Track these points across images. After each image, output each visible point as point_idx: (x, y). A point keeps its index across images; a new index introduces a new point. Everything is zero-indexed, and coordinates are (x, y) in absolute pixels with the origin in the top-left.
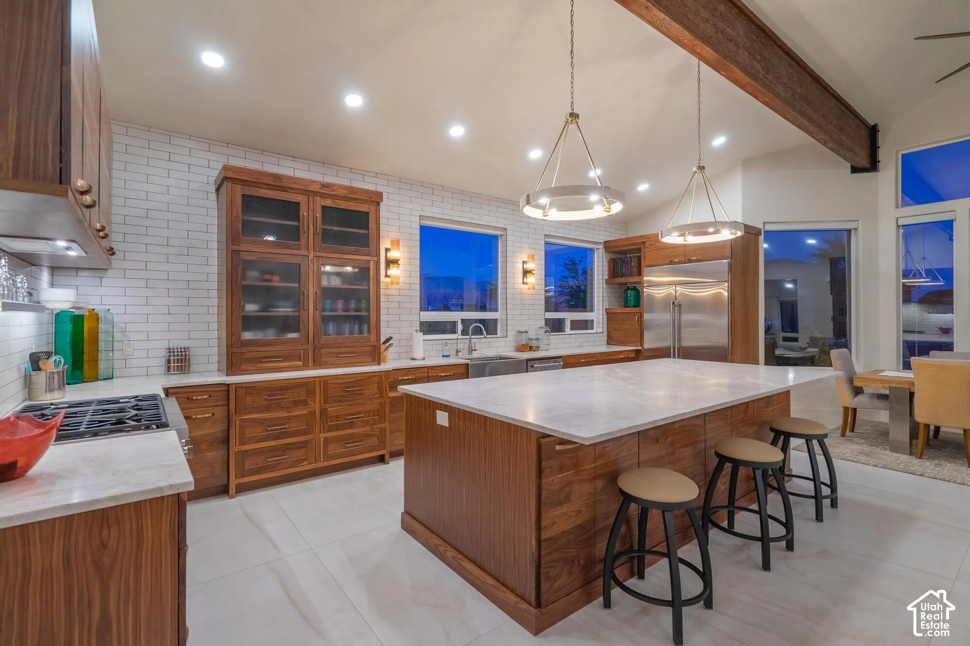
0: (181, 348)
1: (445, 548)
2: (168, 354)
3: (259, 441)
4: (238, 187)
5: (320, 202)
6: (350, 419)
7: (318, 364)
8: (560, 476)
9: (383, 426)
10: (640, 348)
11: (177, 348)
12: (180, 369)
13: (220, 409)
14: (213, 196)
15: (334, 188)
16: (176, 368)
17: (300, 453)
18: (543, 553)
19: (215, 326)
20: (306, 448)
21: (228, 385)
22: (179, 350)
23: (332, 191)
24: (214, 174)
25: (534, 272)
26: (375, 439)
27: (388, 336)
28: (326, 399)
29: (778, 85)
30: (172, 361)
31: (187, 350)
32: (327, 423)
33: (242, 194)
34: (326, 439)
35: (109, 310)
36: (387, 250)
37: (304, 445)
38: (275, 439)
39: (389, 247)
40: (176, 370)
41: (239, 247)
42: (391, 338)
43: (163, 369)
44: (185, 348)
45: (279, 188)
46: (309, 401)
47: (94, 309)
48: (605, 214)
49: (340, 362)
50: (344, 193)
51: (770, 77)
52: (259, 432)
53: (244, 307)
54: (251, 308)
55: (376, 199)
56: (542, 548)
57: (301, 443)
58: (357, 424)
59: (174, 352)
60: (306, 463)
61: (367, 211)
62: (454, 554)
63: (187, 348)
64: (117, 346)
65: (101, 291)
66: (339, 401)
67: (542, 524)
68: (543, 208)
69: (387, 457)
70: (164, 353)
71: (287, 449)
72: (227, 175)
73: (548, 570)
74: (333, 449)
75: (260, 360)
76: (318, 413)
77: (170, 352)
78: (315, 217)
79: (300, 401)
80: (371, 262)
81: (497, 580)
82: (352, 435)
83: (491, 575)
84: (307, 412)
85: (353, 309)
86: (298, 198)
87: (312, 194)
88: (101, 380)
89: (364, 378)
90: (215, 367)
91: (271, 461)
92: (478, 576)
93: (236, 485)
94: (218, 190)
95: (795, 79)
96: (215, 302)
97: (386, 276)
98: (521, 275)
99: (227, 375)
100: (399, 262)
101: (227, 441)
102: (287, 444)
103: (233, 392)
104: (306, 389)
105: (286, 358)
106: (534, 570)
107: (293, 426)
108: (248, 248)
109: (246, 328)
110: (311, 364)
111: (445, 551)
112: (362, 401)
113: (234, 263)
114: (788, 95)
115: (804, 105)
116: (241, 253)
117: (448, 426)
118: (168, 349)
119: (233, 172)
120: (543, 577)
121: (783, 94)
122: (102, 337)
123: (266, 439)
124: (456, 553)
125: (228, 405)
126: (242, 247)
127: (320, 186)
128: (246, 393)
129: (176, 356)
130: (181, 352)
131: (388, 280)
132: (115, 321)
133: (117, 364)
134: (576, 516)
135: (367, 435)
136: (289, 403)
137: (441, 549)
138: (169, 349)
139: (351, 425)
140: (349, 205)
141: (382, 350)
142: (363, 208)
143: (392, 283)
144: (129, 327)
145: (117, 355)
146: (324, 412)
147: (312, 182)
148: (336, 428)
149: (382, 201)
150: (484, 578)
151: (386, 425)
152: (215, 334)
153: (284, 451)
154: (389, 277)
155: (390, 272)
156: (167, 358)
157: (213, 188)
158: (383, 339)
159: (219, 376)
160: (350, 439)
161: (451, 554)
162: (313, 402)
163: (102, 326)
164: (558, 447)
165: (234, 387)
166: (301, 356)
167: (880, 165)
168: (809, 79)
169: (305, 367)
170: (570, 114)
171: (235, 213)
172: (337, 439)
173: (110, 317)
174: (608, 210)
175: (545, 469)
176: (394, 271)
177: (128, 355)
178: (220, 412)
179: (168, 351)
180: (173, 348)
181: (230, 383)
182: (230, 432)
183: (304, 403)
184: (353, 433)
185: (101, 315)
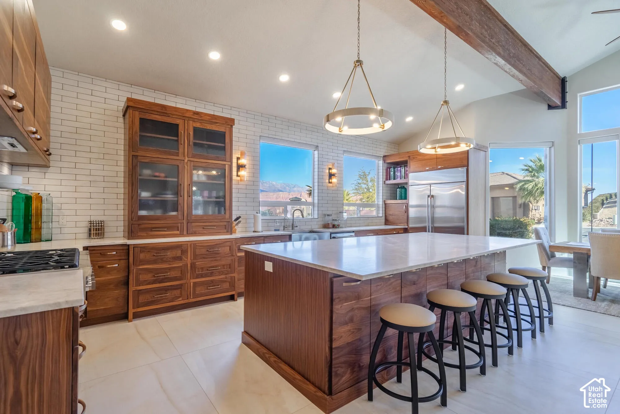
0: (98, 221)
1: (270, 355)
2: (90, 225)
3: (149, 284)
4: (137, 113)
5: (192, 124)
6: (211, 270)
7: (189, 234)
8: (346, 304)
9: (232, 275)
10: (407, 227)
11: (96, 221)
12: (97, 235)
13: (122, 262)
14: (121, 120)
15: (202, 116)
16: (95, 234)
17: (177, 292)
18: (333, 357)
19: (121, 207)
20: (181, 289)
21: (129, 245)
22: (97, 222)
23: (200, 117)
24: (122, 105)
25: (336, 175)
26: (228, 284)
27: (238, 216)
28: (195, 256)
29: (499, 47)
30: (92, 230)
31: (102, 222)
32: (195, 272)
33: (140, 118)
34: (195, 283)
35: (50, 194)
36: (238, 159)
37: (180, 287)
38: (160, 283)
39: (239, 156)
40: (95, 236)
41: (137, 153)
42: (240, 217)
43: (86, 235)
44: (101, 221)
45: (165, 114)
46: (184, 258)
47: (39, 194)
48: (381, 130)
49: (205, 232)
50: (209, 119)
51: (493, 41)
52: (149, 277)
53: (140, 194)
54: (145, 194)
55: (230, 122)
56: (333, 353)
57: (177, 285)
58: (215, 273)
59: (93, 224)
60: (181, 299)
61: (225, 131)
62: (275, 359)
63: (103, 221)
64: (54, 218)
65: (45, 182)
66: (204, 258)
67: (333, 337)
68: (339, 125)
69: (236, 297)
70: (87, 224)
71: (168, 289)
72: (129, 105)
73: (337, 369)
74: (199, 290)
75: (152, 229)
76: (189, 265)
77: (91, 224)
78: (189, 134)
79: (178, 257)
80: (226, 165)
81: (303, 376)
82: (212, 281)
83: (299, 373)
84: (182, 265)
85: (214, 197)
86: (178, 121)
87: (187, 119)
88: (43, 241)
89: (221, 242)
90: (122, 234)
91: (157, 297)
92: (291, 374)
93: (133, 313)
94: (124, 116)
95: (510, 43)
96: (122, 191)
97: (238, 176)
98: (328, 177)
99: (128, 239)
100: (246, 167)
101: (127, 283)
102: (168, 286)
103: (132, 250)
104: (181, 249)
105: (169, 228)
106: (327, 369)
107: (172, 274)
108: (143, 154)
109: (141, 208)
110: (185, 233)
111: (269, 357)
112: (220, 258)
113: (134, 164)
114: (506, 54)
115: (516, 61)
116: (139, 157)
117: (272, 272)
118: (89, 222)
119: (134, 102)
120: (333, 374)
121: (502, 53)
122: (44, 213)
123: (154, 282)
124: (277, 359)
125: (128, 259)
126: (140, 153)
127: (192, 114)
128: (140, 251)
129: (95, 226)
130: (99, 223)
131: (239, 178)
132: (53, 202)
133: (54, 231)
134: (357, 332)
135: (222, 281)
136: (170, 258)
137: (267, 356)
138: (91, 221)
139: (212, 274)
140: (212, 127)
141: (234, 225)
142: (222, 129)
143: (241, 180)
144: (64, 207)
145: (55, 225)
146: (193, 266)
147: (187, 110)
148: (202, 276)
149: (234, 125)
150: (294, 375)
151: (235, 275)
152: (122, 213)
153: (166, 291)
154: (239, 176)
155: (239, 173)
156: (89, 228)
157: (121, 114)
158: (234, 217)
159: (124, 240)
160: (211, 284)
161: (273, 359)
162: (186, 258)
163: (45, 206)
164: (344, 284)
165: (132, 247)
166: (178, 227)
167: (568, 105)
168: (520, 44)
169: (182, 235)
170: (357, 61)
171: (134, 130)
172: (202, 283)
173: (50, 199)
174: (383, 127)
175: (335, 299)
176: (243, 173)
177: (62, 225)
178: (123, 263)
179: (90, 223)
180: (93, 221)
181: (130, 244)
182: (130, 277)
183: (179, 258)
184: (213, 280)
185: (44, 198)
